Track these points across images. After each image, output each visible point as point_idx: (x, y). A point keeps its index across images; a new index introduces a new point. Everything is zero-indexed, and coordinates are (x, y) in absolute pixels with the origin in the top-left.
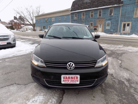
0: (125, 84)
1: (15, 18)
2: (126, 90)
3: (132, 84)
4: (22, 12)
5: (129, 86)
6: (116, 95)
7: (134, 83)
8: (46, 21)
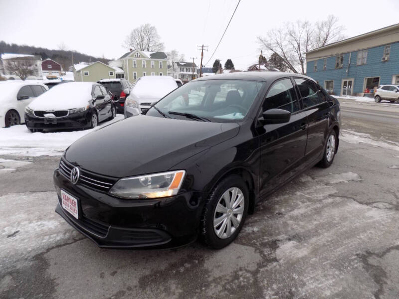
1: (262, 60)
4: (278, 43)
8: (337, 66)
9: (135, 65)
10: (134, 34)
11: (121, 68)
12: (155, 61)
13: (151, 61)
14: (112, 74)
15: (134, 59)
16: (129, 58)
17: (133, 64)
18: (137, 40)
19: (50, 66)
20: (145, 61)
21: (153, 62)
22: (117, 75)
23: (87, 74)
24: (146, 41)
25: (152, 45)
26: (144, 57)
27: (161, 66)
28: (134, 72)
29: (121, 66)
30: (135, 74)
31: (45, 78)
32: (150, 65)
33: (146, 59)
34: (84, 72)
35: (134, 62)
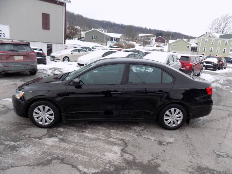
0: (10, 141)
2: (1, 137)
3: (5, 147)
5: (4, 142)
6: (4, 129)
7: (4, 150)
9: (206, 42)
10: (215, 22)
11: (197, 44)
12: (222, 40)
13: (219, 40)
14: (189, 47)
15: (207, 39)
16: (203, 38)
17: (205, 41)
18: (216, 26)
19: (160, 40)
20: (214, 40)
21: (220, 41)
22: (192, 48)
23: (174, 46)
24: (222, 26)
25: (227, 28)
26: (214, 37)
27: (226, 44)
28: (204, 47)
29: (197, 42)
30: (205, 48)
31: (155, 46)
32: (218, 43)
33: (215, 39)
34: (173, 44)
35: (206, 40)
